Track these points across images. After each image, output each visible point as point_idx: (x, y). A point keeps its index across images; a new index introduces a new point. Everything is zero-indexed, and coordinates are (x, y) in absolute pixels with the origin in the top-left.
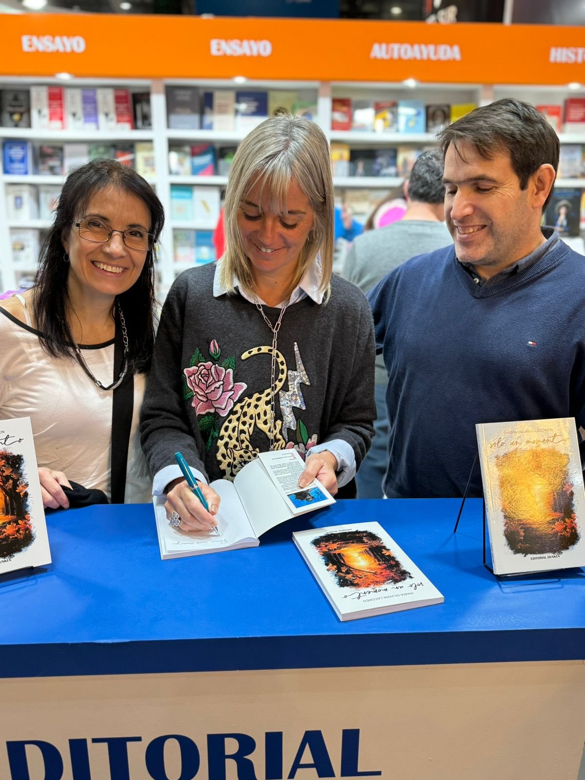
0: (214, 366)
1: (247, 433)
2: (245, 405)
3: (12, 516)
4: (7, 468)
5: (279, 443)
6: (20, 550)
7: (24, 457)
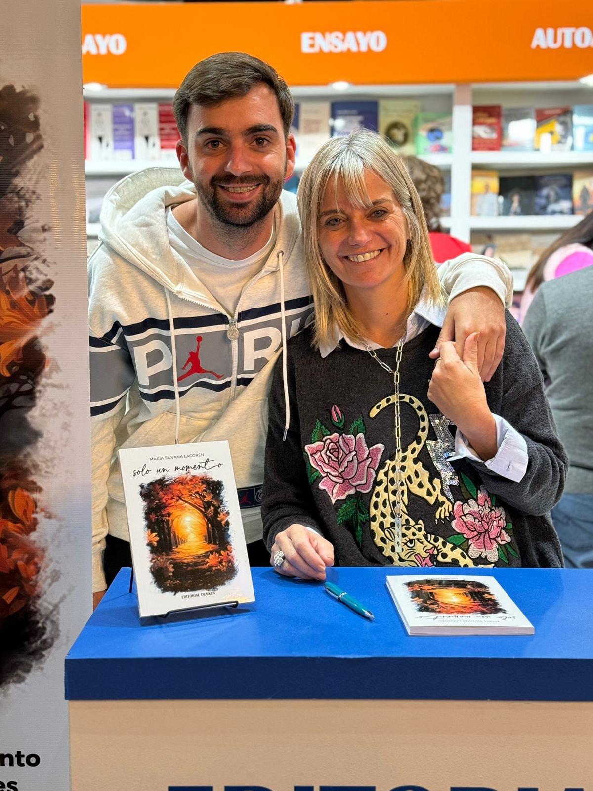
0: (341, 436)
2: (388, 470)
3: (215, 546)
4: (208, 494)
6: (223, 584)
7: (224, 483)
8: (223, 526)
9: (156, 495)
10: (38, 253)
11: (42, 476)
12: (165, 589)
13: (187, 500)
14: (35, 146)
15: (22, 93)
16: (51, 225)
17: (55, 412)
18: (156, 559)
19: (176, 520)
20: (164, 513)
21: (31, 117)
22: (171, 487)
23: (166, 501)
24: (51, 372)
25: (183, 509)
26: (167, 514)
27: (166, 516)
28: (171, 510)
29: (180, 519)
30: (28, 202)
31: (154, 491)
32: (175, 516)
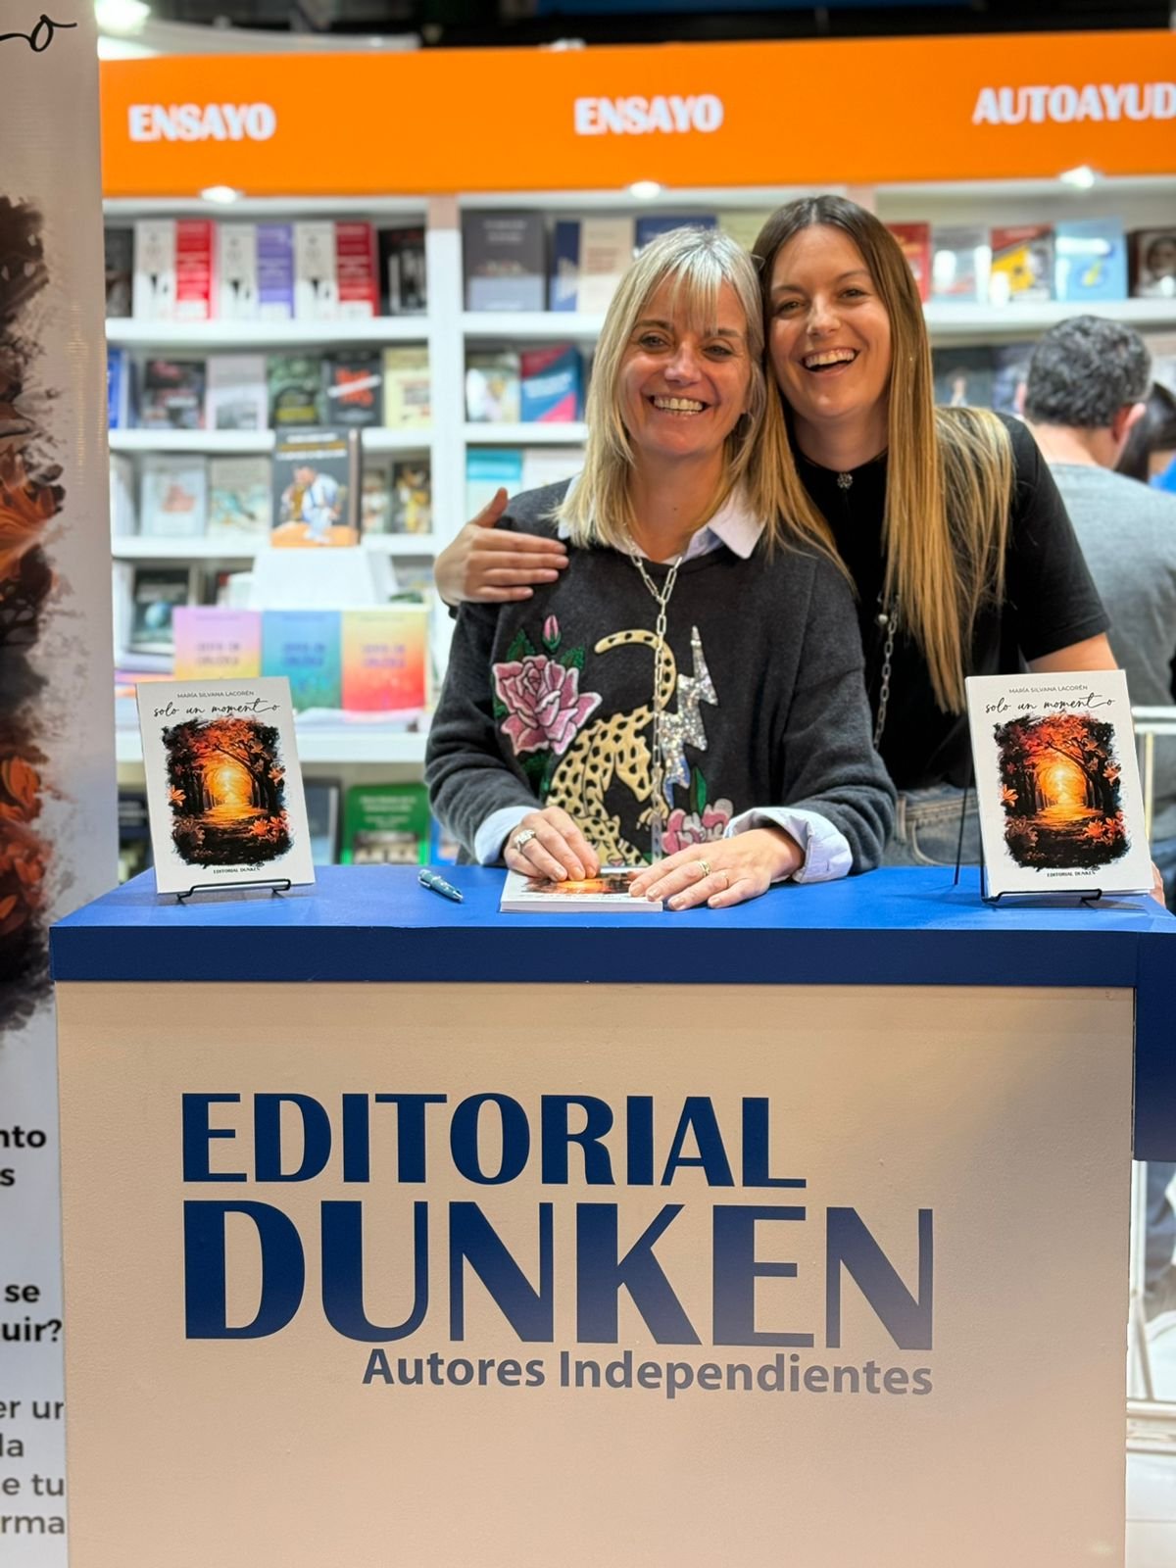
0: (549, 663)
1: (599, 787)
2: (596, 734)
3: (263, 810)
4: (257, 744)
6: (271, 858)
7: (279, 730)
8: (276, 786)
9: (185, 742)
10: (42, 428)
11: (48, 740)
12: (191, 861)
13: (227, 750)
14: (37, 281)
15: (20, 208)
16: (59, 389)
17: (65, 650)
18: (180, 824)
19: (211, 776)
20: (193, 765)
21: (32, 240)
22: (206, 732)
23: (198, 749)
24: (60, 594)
25: (221, 761)
26: (199, 765)
27: (196, 769)
28: (203, 762)
29: (216, 777)
30: (27, 357)
31: (182, 737)
32: (208, 769)
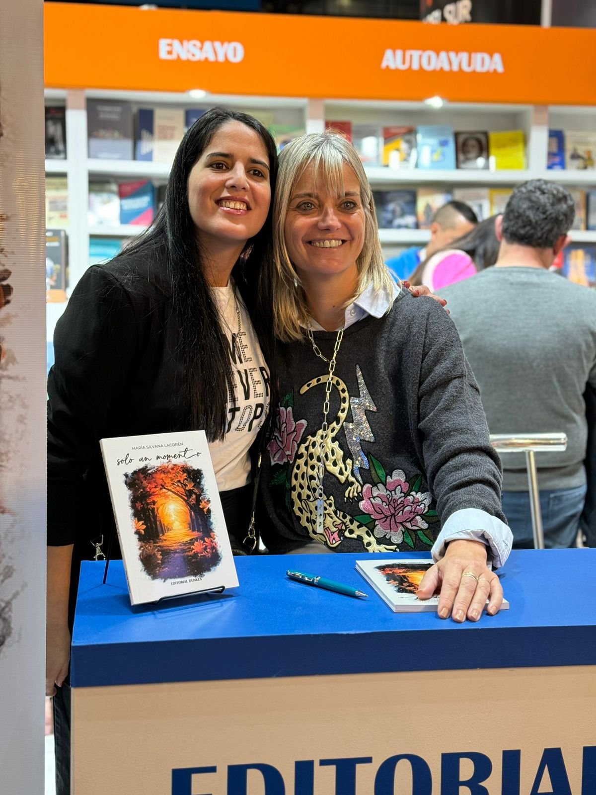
1: (317, 479)
2: (309, 445)
3: (199, 533)
4: (189, 482)
5: (353, 486)
6: (209, 570)
7: (203, 472)
8: (206, 513)
9: (140, 484)
12: (155, 577)
13: (170, 488)
18: (144, 547)
19: (161, 508)
20: (149, 502)
22: (154, 475)
23: (150, 490)
25: (167, 497)
26: (152, 502)
27: (151, 505)
28: (155, 499)
29: (164, 508)
31: (138, 480)
32: (160, 504)
